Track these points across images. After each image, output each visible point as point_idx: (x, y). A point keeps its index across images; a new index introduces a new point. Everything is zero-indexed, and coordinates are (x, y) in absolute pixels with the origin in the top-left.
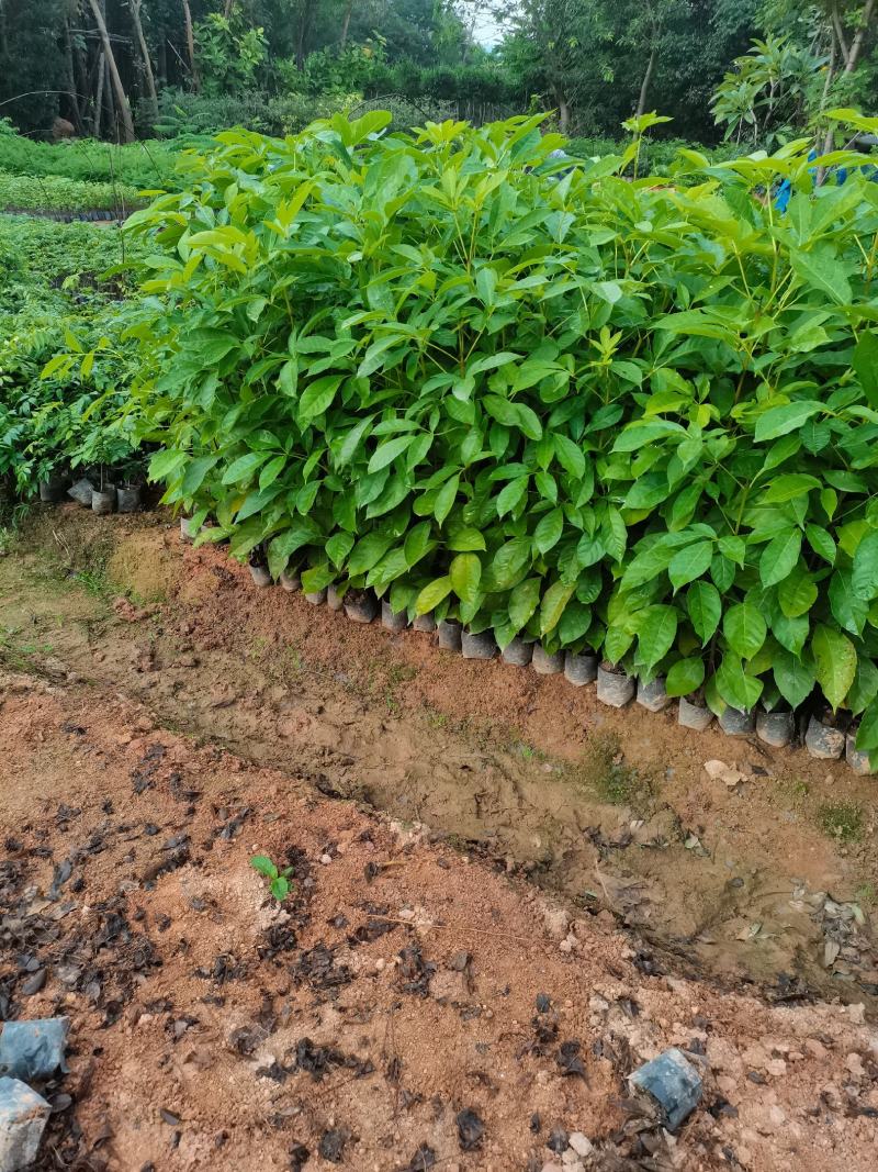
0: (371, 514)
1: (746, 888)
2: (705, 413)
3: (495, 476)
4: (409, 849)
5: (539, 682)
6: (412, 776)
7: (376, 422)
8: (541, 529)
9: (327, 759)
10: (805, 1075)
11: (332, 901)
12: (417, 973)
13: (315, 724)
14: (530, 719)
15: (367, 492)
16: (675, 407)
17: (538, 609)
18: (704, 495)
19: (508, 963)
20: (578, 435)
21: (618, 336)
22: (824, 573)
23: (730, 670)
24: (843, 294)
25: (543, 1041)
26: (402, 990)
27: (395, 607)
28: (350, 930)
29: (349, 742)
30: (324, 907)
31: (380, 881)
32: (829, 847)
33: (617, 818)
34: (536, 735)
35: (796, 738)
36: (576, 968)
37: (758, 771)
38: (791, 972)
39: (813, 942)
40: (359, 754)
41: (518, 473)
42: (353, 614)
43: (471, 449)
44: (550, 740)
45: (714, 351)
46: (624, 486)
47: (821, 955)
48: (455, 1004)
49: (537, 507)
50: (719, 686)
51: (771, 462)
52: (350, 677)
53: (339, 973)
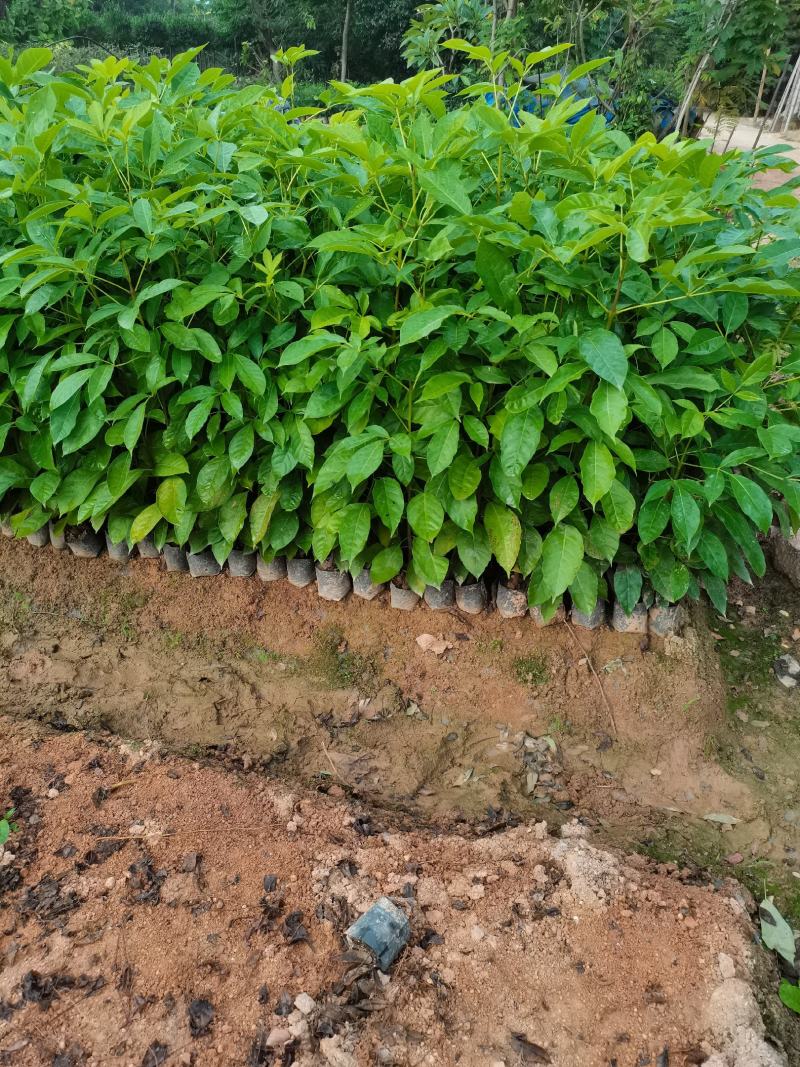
0: (67, 450)
1: (459, 741)
2: (365, 324)
3: (183, 399)
4: (140, 767)
5: (266, 589)
6: (151, 697)
7: (57, 356)
8: (233, 448)
9: (63, 695)
10: (500, 893)
11: (60, 833)
12: (148, 882)
13: (49, 663)
14: (261, 624)
15: (60, 429)
16: (337, 321)
17: (247, 522)
18: (376, 400)
19: (237, 853)
20: (258, 353)
21: (279, 258)
22: (485, 457)
23: (420, 552)
24: (465, 207)
25: (271, 917)
26: (133, 902)
27: (114, 538)
28: (79, 857)
29: (85, 673)
30: (50, 841)
31: (111, 804)
32: (523, 691)
33: (346, 700)
34: (268, 639)
35: (488, 603)
36: (301, 844)
37: (461, 637)
38: (497, 805)
39: (515, 776)
40: (98, 684)
41: (204, 395)
42: (79, 551)
43: (155, 376)
44: (282, 641)
45: (371, 265)
46: (304, 398)
47: (524, 785)
48: (187, 904)
49: (229, 426)
50: (417, 569)
51: (426, 362)
52: (81, 614)
53: (67, 900)
